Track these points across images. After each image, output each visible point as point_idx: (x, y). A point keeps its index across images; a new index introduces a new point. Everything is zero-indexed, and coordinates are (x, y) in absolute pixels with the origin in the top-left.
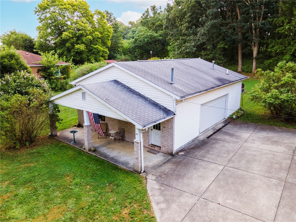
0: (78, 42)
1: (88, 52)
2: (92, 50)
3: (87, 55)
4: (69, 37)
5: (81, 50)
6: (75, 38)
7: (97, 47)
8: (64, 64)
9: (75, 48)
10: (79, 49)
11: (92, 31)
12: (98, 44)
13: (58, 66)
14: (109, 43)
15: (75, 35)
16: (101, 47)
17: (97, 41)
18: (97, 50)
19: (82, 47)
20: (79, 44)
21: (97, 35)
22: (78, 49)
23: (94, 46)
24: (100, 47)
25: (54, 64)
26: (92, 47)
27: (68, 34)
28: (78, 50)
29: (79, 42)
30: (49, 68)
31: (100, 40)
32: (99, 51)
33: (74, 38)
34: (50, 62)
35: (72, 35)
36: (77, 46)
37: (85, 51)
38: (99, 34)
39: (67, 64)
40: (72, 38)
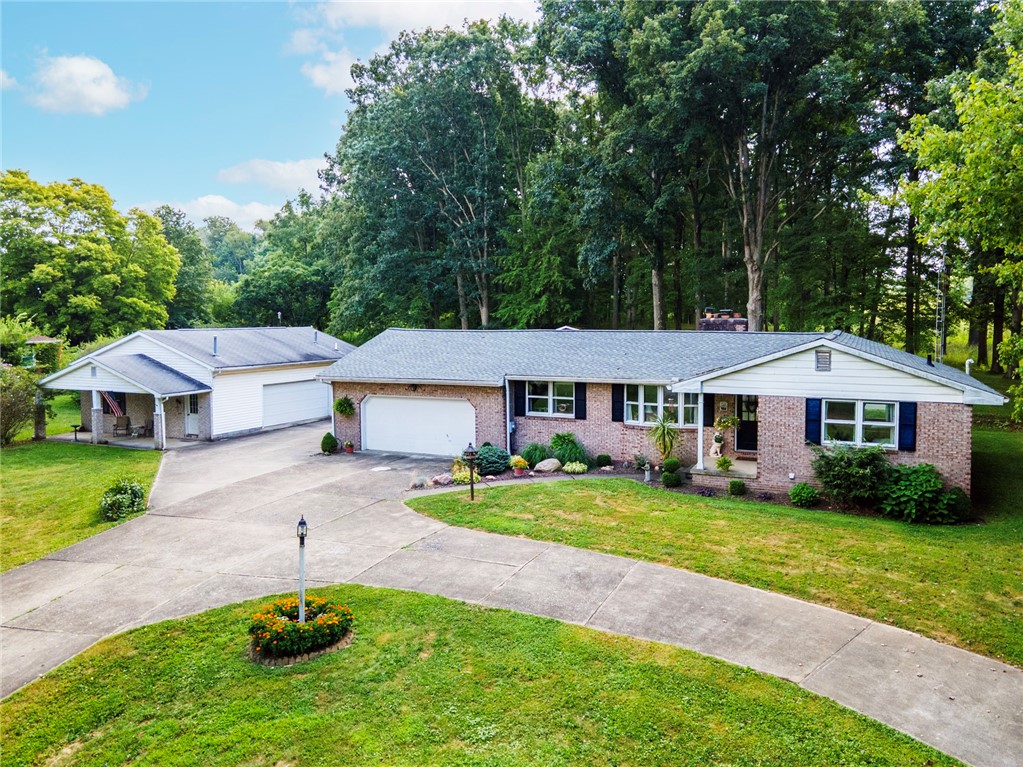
0: (79, 289)
1: (107, 314)
2: (120, 310)
3: (104, 323)
4: (53, 277)
5: (85, 308)
6: (70, 278)
7: (134, 302)
8: (48, 341)
9: (69, 305)
10: (81, 306)
11: (119, 261)
12: (137, 294)
13: (34, 345)
14: (171, 293)
15: (69, 271)
16: (145, 302)
17: (134, 287)
18: (134, 309)
19: (90, 302)
20: (80, 293)
21: (135, 271)
22: (78, 306)
23: (123, 299)
24: (141, 303)
25: (25, 341)
26: (119, 301)
27: (50, 269)
28: (78, 309)
29: (81, 288)
30: (13, 348)
31: (142, 285)
32: (138, 312)
33: (68, 281)
34: (15, 337)
35: (63, 271)
36: (74, 300)
37: (99, 312)
38: (140, 270)
39: (54, 341)
40: (63, 279)
